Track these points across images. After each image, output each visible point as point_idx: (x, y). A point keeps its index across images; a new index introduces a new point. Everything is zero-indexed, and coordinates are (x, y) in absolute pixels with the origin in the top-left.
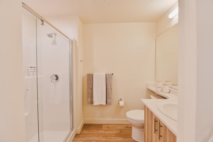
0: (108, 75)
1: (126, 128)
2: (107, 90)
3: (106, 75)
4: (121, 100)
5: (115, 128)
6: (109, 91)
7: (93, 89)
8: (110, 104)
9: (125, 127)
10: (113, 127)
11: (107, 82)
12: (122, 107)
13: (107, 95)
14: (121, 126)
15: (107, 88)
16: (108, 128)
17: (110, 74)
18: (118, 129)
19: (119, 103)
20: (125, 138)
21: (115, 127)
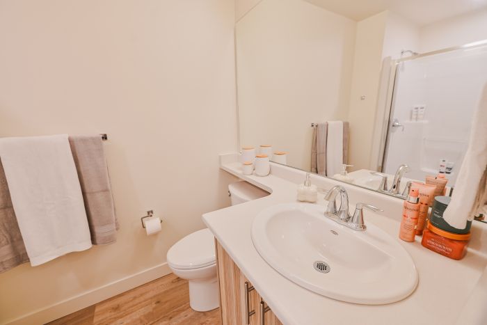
0: (84, 140)
1: (174, 286)
2: (88, 196)
3: (71, 141)
4: (150, 213)
5: (142, 299)
6: (97, 199)
7: (11, 207)
8: (110, 240)
9: (173, 282)
10: (135, 298)
11: (82, 169)
12: (155, 235)
13: (93, 213)
14: (160, 283)
15: (87, 190)
16: (117, 308)
17: (93, 139)
18: (151, 298)
19: (144, 227)
20: (171, 318)
21: (141, 295)
